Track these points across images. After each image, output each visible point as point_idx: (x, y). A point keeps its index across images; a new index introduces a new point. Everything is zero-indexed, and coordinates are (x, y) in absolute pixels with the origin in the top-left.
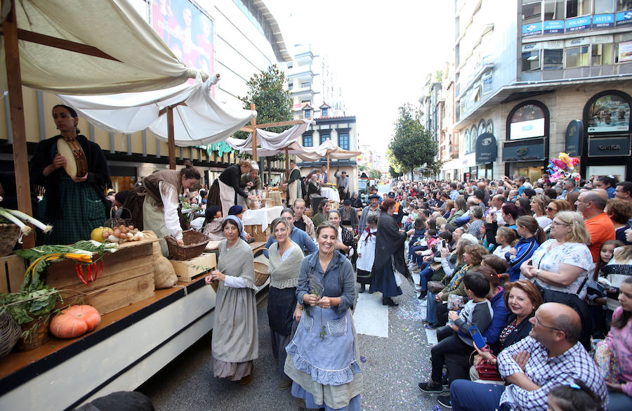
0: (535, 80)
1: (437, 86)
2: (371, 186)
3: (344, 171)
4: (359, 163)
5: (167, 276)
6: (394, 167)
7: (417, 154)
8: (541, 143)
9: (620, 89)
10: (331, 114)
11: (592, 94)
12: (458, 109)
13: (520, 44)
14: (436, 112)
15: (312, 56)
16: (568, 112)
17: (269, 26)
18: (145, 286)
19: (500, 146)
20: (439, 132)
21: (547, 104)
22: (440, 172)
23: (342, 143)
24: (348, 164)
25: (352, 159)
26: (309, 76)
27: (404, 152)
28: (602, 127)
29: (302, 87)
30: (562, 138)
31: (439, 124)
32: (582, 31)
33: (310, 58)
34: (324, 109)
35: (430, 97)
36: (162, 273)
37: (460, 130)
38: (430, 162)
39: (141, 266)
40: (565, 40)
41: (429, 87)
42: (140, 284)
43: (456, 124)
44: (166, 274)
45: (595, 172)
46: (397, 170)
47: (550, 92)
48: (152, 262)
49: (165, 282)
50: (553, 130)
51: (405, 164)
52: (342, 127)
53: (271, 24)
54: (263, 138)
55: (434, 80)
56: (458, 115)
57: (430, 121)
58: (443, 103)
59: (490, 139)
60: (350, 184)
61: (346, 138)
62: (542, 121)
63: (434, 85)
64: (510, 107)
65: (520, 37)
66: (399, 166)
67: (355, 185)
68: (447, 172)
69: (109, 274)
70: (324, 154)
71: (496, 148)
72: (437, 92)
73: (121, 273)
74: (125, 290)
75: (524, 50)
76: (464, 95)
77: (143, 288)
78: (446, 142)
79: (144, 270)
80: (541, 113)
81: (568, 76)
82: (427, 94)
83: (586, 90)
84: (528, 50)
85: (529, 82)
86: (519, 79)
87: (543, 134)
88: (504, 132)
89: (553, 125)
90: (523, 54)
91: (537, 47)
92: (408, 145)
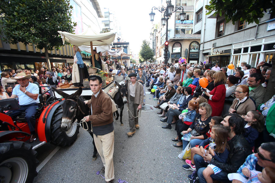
0: (178, 37)
1: (156, 30)
2: (134, 65)
3: (126, 60)
4: (130, 58)
6: (141, 59)
7: (148, 56)
8: (179, 54)
9: (197, 41)
10: (121, 41)
12: (161, 41)
13: (175, 26)
14: (155, 40)
15: (110, 14)
16: (186, 46)
17: (95, 4)
19: (171, 54)
20: (156, 47)
21: (181, 43)
22: (156, 61)
23: (125, 51)
24: (127, 58)
25: (128, 57)
26: (109, 22)
27: (144, 55)
28: (193, 51)
29: (106, 27)
30: (184, 53)
31: (156, 44)
32: (190, 24)
34: (118, 39)
35: (153, 34)
37: (162, 48)
38: (152, 58)
40: (186, 26)
41: (153, 30)
43: (161, 46)
45: (191, 62)
46: (142, 60)
47: (182, 40)
50: (182, 51)
51: (145, 59)
52: (125, 46)
53: (96, 3)
55: (155, 28)
56: (161, 43)
57: (153, 42)
58: (158, 37)
60: (128, 65)
61: (126, 50)
62: (180, 48)
63: (155, 30)
64: (173, 43)
65: (175, 24)
66: (143, 59)
67: (129, 65)
68: (158, 61)
70: (120, 55)
71: (170, 55)
72: (156, 32)
75: (176, 28)
76: (163, 37)
78: (158, 51)
80: (180, 46)
81: (186, 37)
82: (153, 33)
83: (190, 41)
84: (177, 28)
85: (177, 37)
86: (175, 36)
87: (180, 52)
88: (172, 50)
89: (182, 49)
90: (176, 29)
91: (179, 27)
92: (145, 53)
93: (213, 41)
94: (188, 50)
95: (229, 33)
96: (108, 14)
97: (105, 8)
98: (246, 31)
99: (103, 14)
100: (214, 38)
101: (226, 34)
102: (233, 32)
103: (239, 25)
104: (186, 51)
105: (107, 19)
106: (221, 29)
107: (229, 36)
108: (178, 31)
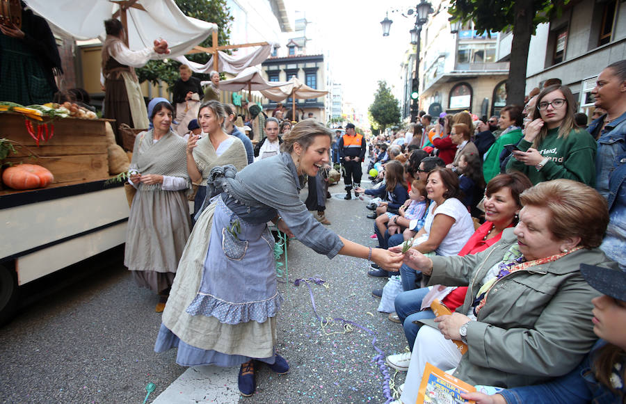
0: (464, 71)
5: (120, 163)
6: (373, 125)
11: (498, 82)
12: (424, 80)
13: (458, 45)
15: (306, 23)
16: (483, 92)
18: (99, 165)
21: (473, 85)
23: (309, 83)
24: (315, 106)
25: (319, 100)
27: (379, 114)
28: (503, 103)
30: (479, 108)
33: (304, 24)
34: (291, 47)
35: (407, 64)
36: (116, 158)
38: (397, 122)
39: (94, 144)
40: (486, 44)
41: (407, 56)
42: (94, 162)
44: (121, 160)
46: (376, 128)
47: (475, 78)
48: (106, 144)
49: (119, 167)
50: (474, 103)
51: (380, 123)
52: (310, 66)
54: (226, 60)
55: (412, 52)
56: (424, 85)
57: (407, 85)
59: (438, 107)
61: (313, 78)
62: (469, 96)
63: (411, 55)
64: (452, 85)
65: (458, 41)
66: (377, 125)
69: (60, 144)
70: (289, 93)
72: (412, 61)
73: (73, 146)
74: (79, 164)
75: (460, 48)
76: (428, 71)
77: (96, 167)
79: (97, 148)
80: (469, 93)
81: (484, 70)
83: (495, 79)
84: (463, 49)
85: (461, 71)
86: (455, 68)
87: (469, 106)
88: (447, 103)
89: (474, 99)
90: (460, 51)
91: (469, 47)
92: (381, 109)
93: (540, 76)
94: (490, 103)
95: (575, 56)
96: (303, 24)
97: (296, 12)
98: (614, 49)
99: (291, 24)
100: (542, 69)
101: (569, 58)
102: (584, 52)
103: (600, 36)
104: (485, 104)
105: (300, 34)
106: (561, 47)
107: (576, 62)
108: (465, 56)
